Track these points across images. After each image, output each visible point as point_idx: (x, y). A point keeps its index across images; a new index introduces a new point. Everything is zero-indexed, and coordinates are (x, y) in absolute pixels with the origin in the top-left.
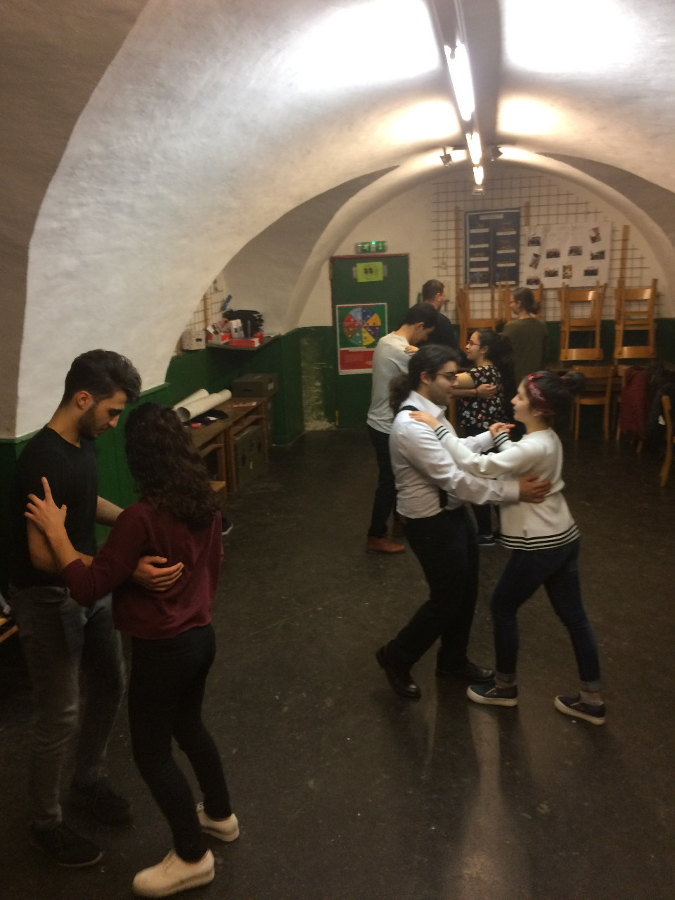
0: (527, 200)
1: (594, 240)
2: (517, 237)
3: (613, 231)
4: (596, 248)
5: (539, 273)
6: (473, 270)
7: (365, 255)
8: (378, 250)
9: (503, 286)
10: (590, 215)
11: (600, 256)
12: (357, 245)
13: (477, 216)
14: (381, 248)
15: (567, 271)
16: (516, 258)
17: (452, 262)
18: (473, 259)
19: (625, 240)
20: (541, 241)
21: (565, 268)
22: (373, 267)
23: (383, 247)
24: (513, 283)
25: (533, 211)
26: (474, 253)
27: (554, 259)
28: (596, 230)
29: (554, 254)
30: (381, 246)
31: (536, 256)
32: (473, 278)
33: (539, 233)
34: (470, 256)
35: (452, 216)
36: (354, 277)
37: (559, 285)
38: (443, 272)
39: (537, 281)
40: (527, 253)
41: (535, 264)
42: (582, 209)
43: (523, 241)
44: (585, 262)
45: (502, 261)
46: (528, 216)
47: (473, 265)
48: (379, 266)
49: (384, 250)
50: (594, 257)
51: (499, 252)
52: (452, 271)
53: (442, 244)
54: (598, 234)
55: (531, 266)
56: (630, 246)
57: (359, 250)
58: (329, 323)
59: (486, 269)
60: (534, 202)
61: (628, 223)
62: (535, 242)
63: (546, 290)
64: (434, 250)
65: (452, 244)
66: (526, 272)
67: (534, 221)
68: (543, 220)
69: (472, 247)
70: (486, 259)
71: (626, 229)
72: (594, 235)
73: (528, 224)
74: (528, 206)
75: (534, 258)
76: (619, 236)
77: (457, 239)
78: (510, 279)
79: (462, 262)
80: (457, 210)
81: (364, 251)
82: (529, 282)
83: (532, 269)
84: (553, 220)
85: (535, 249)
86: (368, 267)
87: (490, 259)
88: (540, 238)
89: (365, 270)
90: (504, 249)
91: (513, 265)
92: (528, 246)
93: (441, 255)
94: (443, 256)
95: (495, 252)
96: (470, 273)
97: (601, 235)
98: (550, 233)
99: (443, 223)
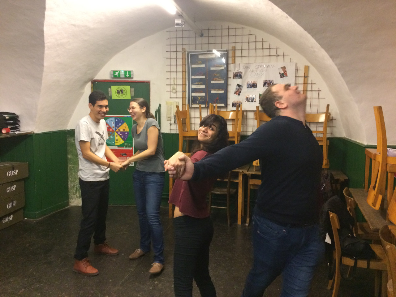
0: (233, 45)
1: (282, 76)
2: (227, 70)
3: (297, 70)
5: (241, 99)
6: (193, 94)
7: (117, 80)
8: (126, 77)
9: (214, 107)
10: (279, 57)
12: (115, 72)
13: (197, 55)
14: (128, 76)
16: (225, 87)
17: (180, 88)
18: (194, 87)
19: (306, 77)
20: (243, 75)
22: (123, 89)
23: (130, 75)
24: (223, 105)
25: (238, 53)
26: (194, 82)
27: (252, 89)
29: (252, 86)
31: (239, 85)
32: (194, 100)
33: (242, 70)
34: (192, 84)
35: (180, 55)
36: (110, 95)
38: (173, 95)
39: (239, 105)
40: (233, 84)
41: (238, 92)
42: (273, 52)
43: (231, 75)
45: (214, 89)
46: (234, 57)
47: (194, 90)
48: (128, 88)
49: (130, 77)
51: (212, 82)
52: (180, 95)
53: (173, 75)
54: (285, 72)
55: (235, 93)
56: (310, 82)
59: (203, 94)
60: (238, 46)
61: (308, 64)
62: (238, 75)
63: (246, 111)
64: (167, 79)
65: (180, 75)
66: (232, 98)
67: (238, 60)
68: (245, 60)
69: (193, 77)
70: (203, 87)
71: (307, 68)
72: (282, 72)
73: (234, 62)
74: (234, 49)
75: (238, 87)
76: (301, 73)
77: (184, 71)
78: (221, 102)
79: (186, 88)
80: (184, 51)
81: (115, 77)
82: (234, 105)
83: (237, 95)
84: (252, 60)
85: (238, 81)
87: (206, 87)
88: (241, 73)
89: (118, 90)
90: (216, 80)
91: (223, 92)
92: (233, 78)
93: (172, 83)
94: (174, 83)
95: (209, 82)
96: (191, 96)
97: (288, 72)
98: (249, 70)
99: (174, 60)
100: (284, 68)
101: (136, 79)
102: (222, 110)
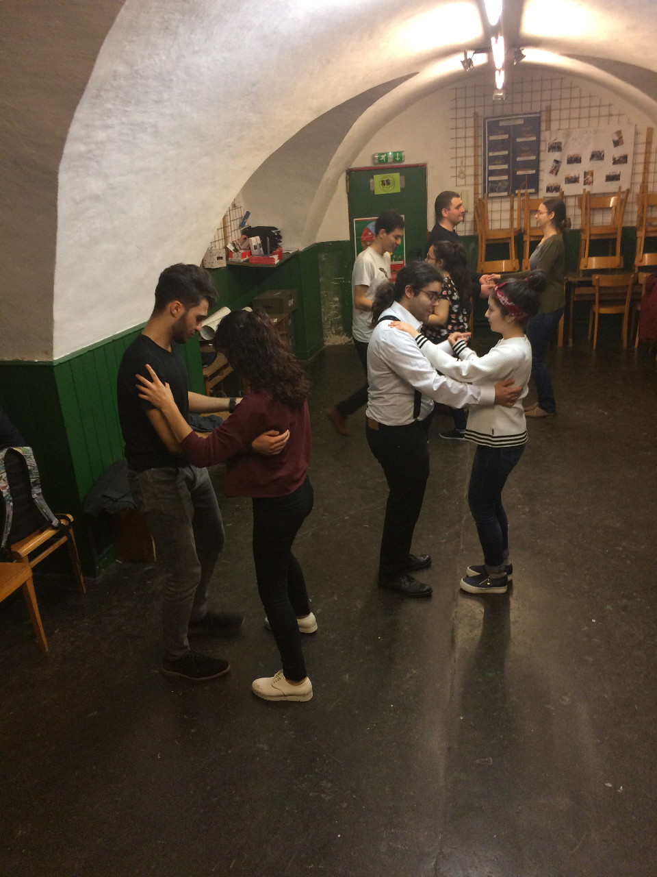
0: (548, 103)
1: (616, 143)
2: (538, 141)
3: (637, 134)
4: (618, 152)
5: (559, 180)
6: (491, 179)
7: (382, 167)
8: (395, 161)
9: (522, 194)
10: (612, 117)
11: (623, 160)
12: (373, 156)
13: (497, 122)
14: (398, 159)
15: (589, 177)
16: (536, 165)
17: (470, 171)
18: (492, 168)
19: (649, 143)
20: (562, 146)
21: (586, 174)
22: (390, 178)
23: (401, 157)
24: (533, 190)
25: (555, 115)
26: (493, 160)
27: (575, 165)
29: (575, 160)
30: (399, 157)
31: (556, 162)
32: (493, 187)
33: (560, 138)
34: (489, 164)
35: (470, 122)
36: (371, 189)
37: (581, 192)
38: (461, 182)
39: (557, 189)
40: (548, 160)
41: (555, 171)
42: (605, 111)
43: (544, 147)
44: (607, 167)
45: (522, 168)
46: (549, 121)
47: (492, 173)
48: (396, 177)
49: (401, 161)
50: (616, 162)
51: (519, 159)
52: (471, 180)
53: (461, 153)
54: (621, 138)
55: (551, 172)
56: (653, 150)
57: (376, 161)
58: (347, 238)
59: (506, 177)
60: (555, 105)
61: (652, 125)
62: (556, 147)
63: (566, 197)
64: (453, 158)
65: (471, 152)
66: (546, 179)
67: (554, 125)
68: (564, 125)
69: (491, 154)
70: (506, 167)
71: (650, 131)
72: (616, 138)
73: (548, 128)
74: (549, 110)
75: (555, 164)
76: (643, 138)
77: (476, 146)
78: (530, 187)
79: (480, 171)
80: (476, 116)
81: (381, 162)
82: (549, 189)
83: (553, 176)
84: (574, 123)
85: (556, 155)
86: (385, 179)
87: (509, 166)
88: (561, 143)
89: (383, 181)
90: (524, 156)
91: (534, 172)
92: (549, 151)
93: (459, 164)
94: (462, 165)
95: (514, 160)
96: (489, 182)
97: (624, 138)
98: (571, 138)
99: (461, 130)
100: (619, 133)
101: (407, 162)
102: (532, 197)
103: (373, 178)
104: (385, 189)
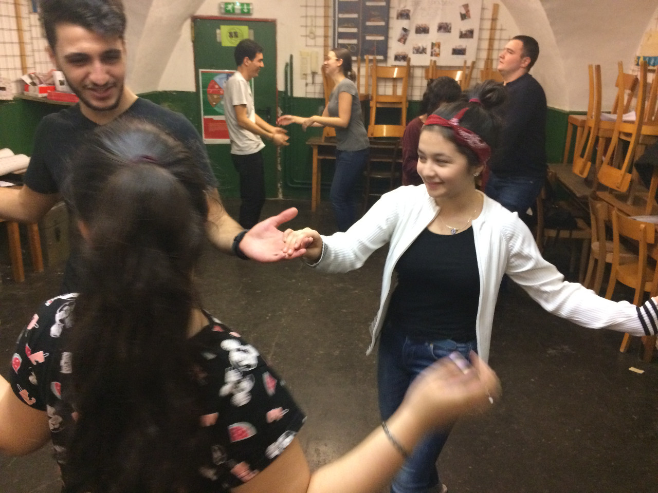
1: (464, 17)
2: (388, 8)
3: (483, 9)
4: (465, 26)
5: (407, 49)
7: (228, 18)
8: (243, 13)
9: (371, 61)
11: (469, 34)
12: (220, 4)
14: (246, 11)
15: (436, 49)
16: (385, 31)
17: (320, 32)
18: (342, 30)
19: (494, 20)
20: (411, 14)
21: (433, 45)
22: (238, 31)
23: (249, 10)
24: (381, 57)
26: (342, 23)
27: (423, 36)
28: (466, 6)
29: (422, 30)
31: (405, 30)
33: (409, 7)
34: (339, 26)
36: (218, 40)
37: (427, 63)
38: (311, 42)
39: (405, 58)
40: (396, 27)
41: (403, 39)
43: (393, 13)
44: (452, 40)
45: (371, 34)
47: (342, 35)
48: (244, 29)
49: (249, 13)
50: (462, 36)
51: (368, 24)
52: (321, 41)
53: (311, 12)
54: (468, 11)
55: (399, 40)
56: (498, 27)
57: (223, 11)
58: (190, 87)
59: (354, 41)
61: (498, 1)
62: (405, 15)
63: (414, 67)
64: (303, 17)
65: (321, 12)
66: (395, 48)
69: (341, 16)
70: (355, 30)
71: (496, 8)
72: (464, 12)
75: (403, 32)
76: (489, 14)
77: (326, 7)
78: (379, 54)
79: (331, 33)
81: (228, 12)
82: (397, 58)
83: (401, 44)
85: (404, 23)
86: (233, 31)
87: (358, 31)
88: (409, 11)
89: (230, 33)
90: (374, 21)
91: (382, 38)
92: (398, 18)
93: (309, 24)
94: (312, 24)
95: (364, 23)
96: (338, 44)
97: (472, 12)
98: (419, 8)
101: (255, 15)
102: (380, 65)
103: (219, 28)
104: (233, 41)
